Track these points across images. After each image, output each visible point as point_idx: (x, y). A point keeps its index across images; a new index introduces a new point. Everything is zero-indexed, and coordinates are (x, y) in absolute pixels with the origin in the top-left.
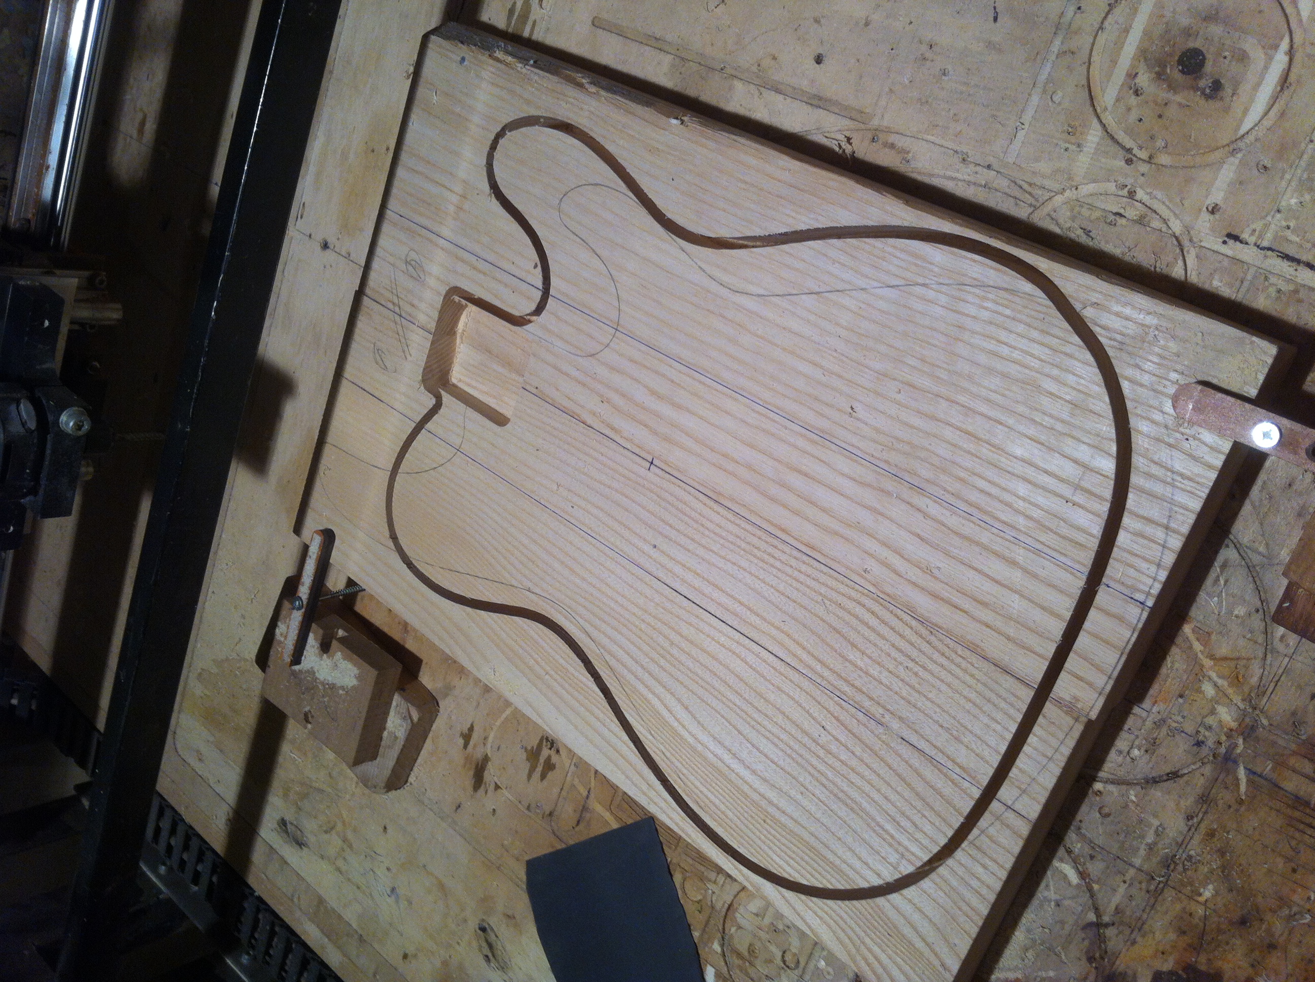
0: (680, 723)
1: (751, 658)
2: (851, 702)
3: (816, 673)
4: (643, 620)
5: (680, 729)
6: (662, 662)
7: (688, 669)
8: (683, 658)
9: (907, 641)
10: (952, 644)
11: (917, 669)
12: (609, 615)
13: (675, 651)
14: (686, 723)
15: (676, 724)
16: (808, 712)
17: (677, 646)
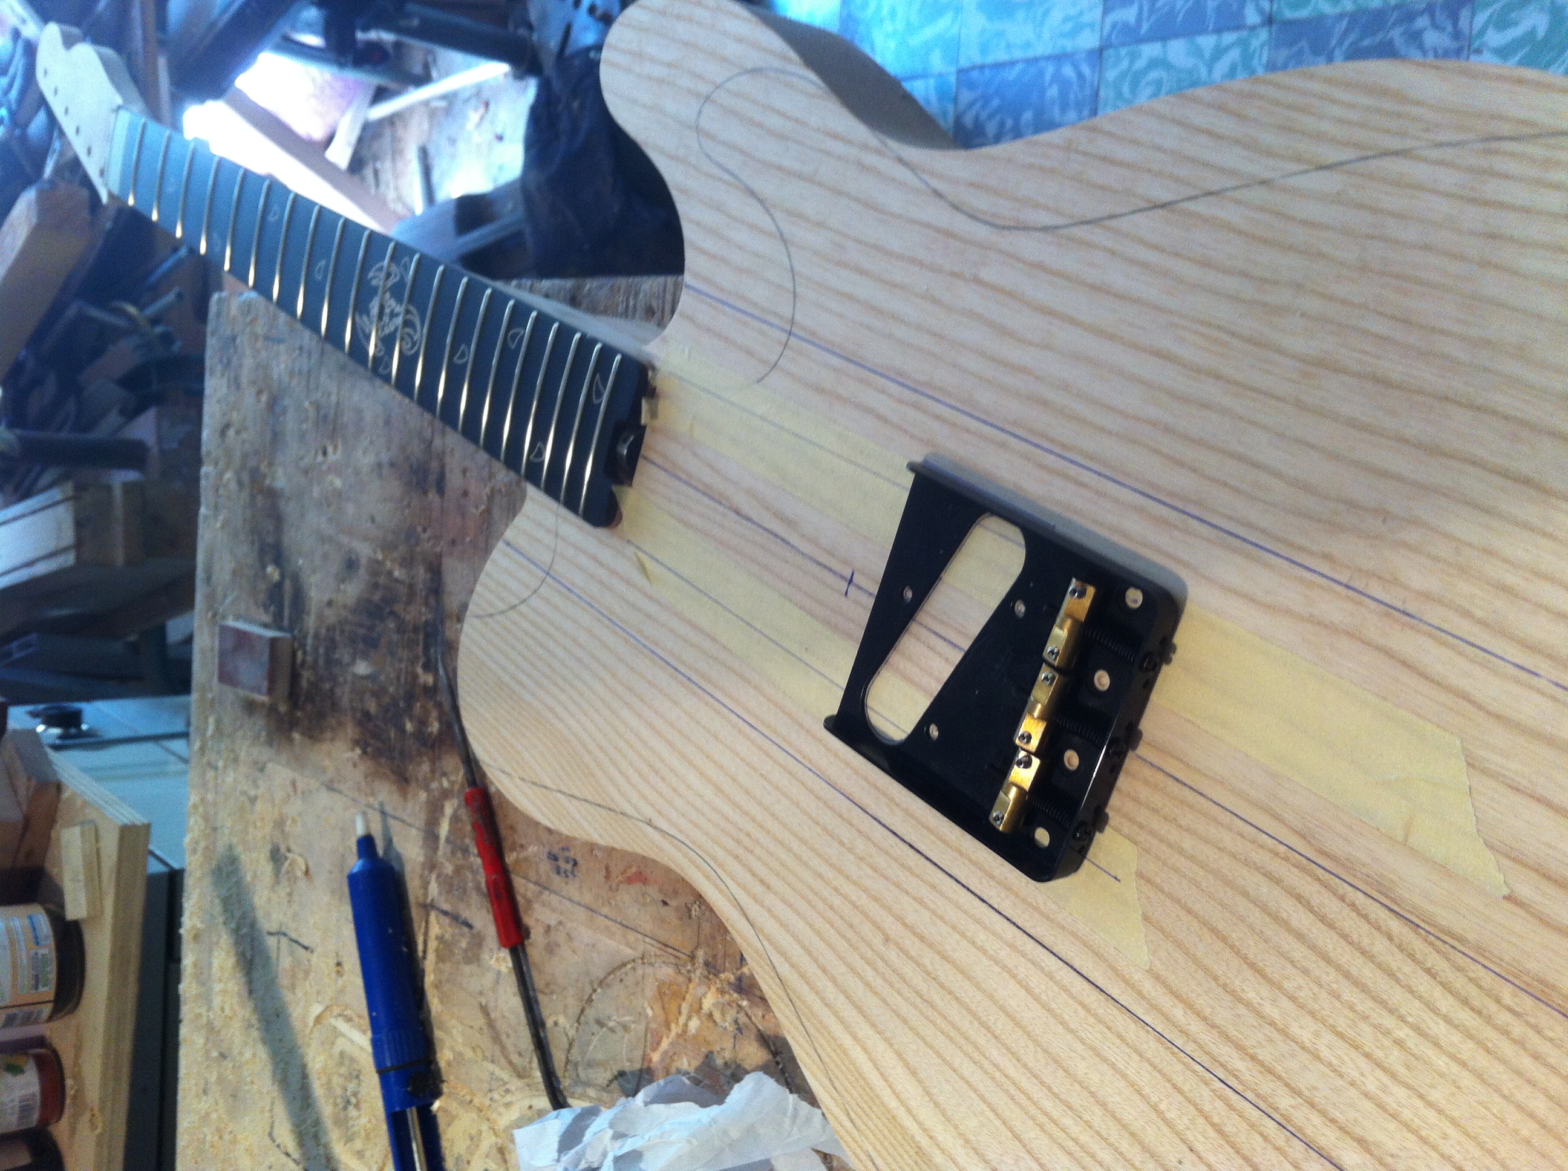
0: (902, 1102)
1: (1037, 981)
2: (1250, 1095)
3: (1174, 1025)
4: (836, 890)
5: (901, 1114)
6: (870, 975)
7: (917, 992)
8: (908, 970)
9: (1379, 966)
10: (1487, 979)
11: (1403, 1032)
12: (778, 875)
13: (893, 955)
14: (913, 1104)
15: (893, 1104)
16: (1155, 1108)
17: (897, 945)
